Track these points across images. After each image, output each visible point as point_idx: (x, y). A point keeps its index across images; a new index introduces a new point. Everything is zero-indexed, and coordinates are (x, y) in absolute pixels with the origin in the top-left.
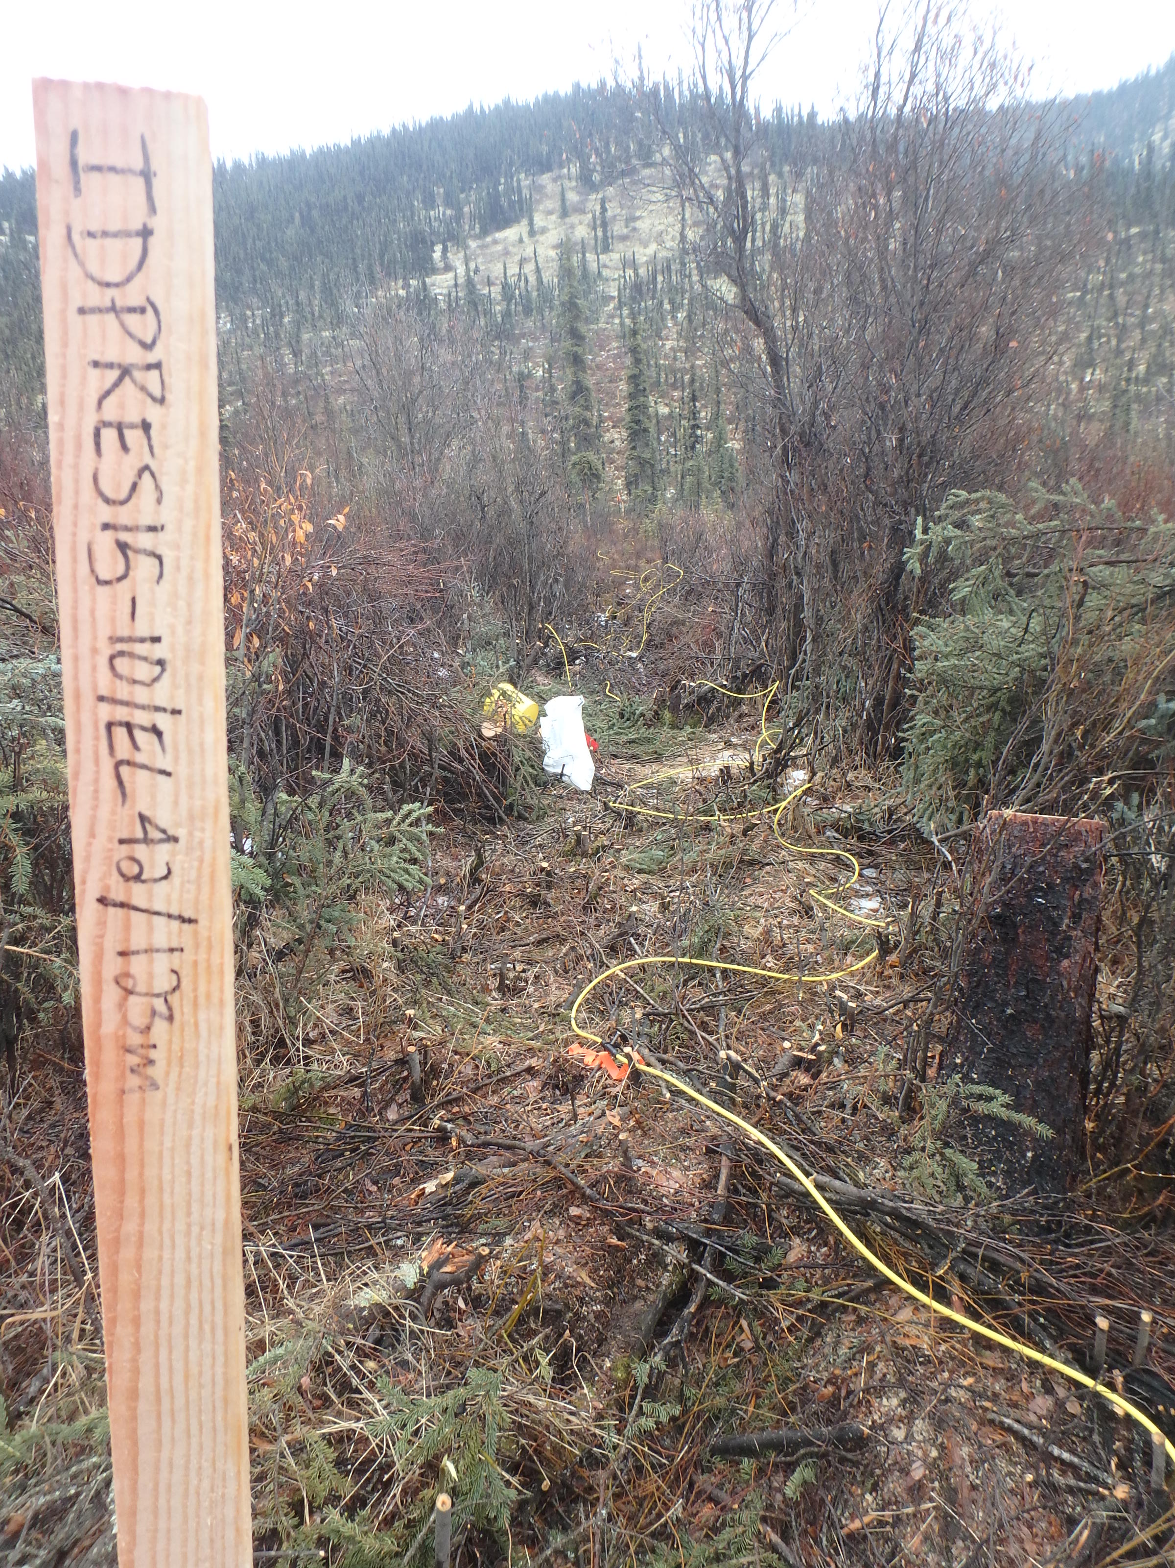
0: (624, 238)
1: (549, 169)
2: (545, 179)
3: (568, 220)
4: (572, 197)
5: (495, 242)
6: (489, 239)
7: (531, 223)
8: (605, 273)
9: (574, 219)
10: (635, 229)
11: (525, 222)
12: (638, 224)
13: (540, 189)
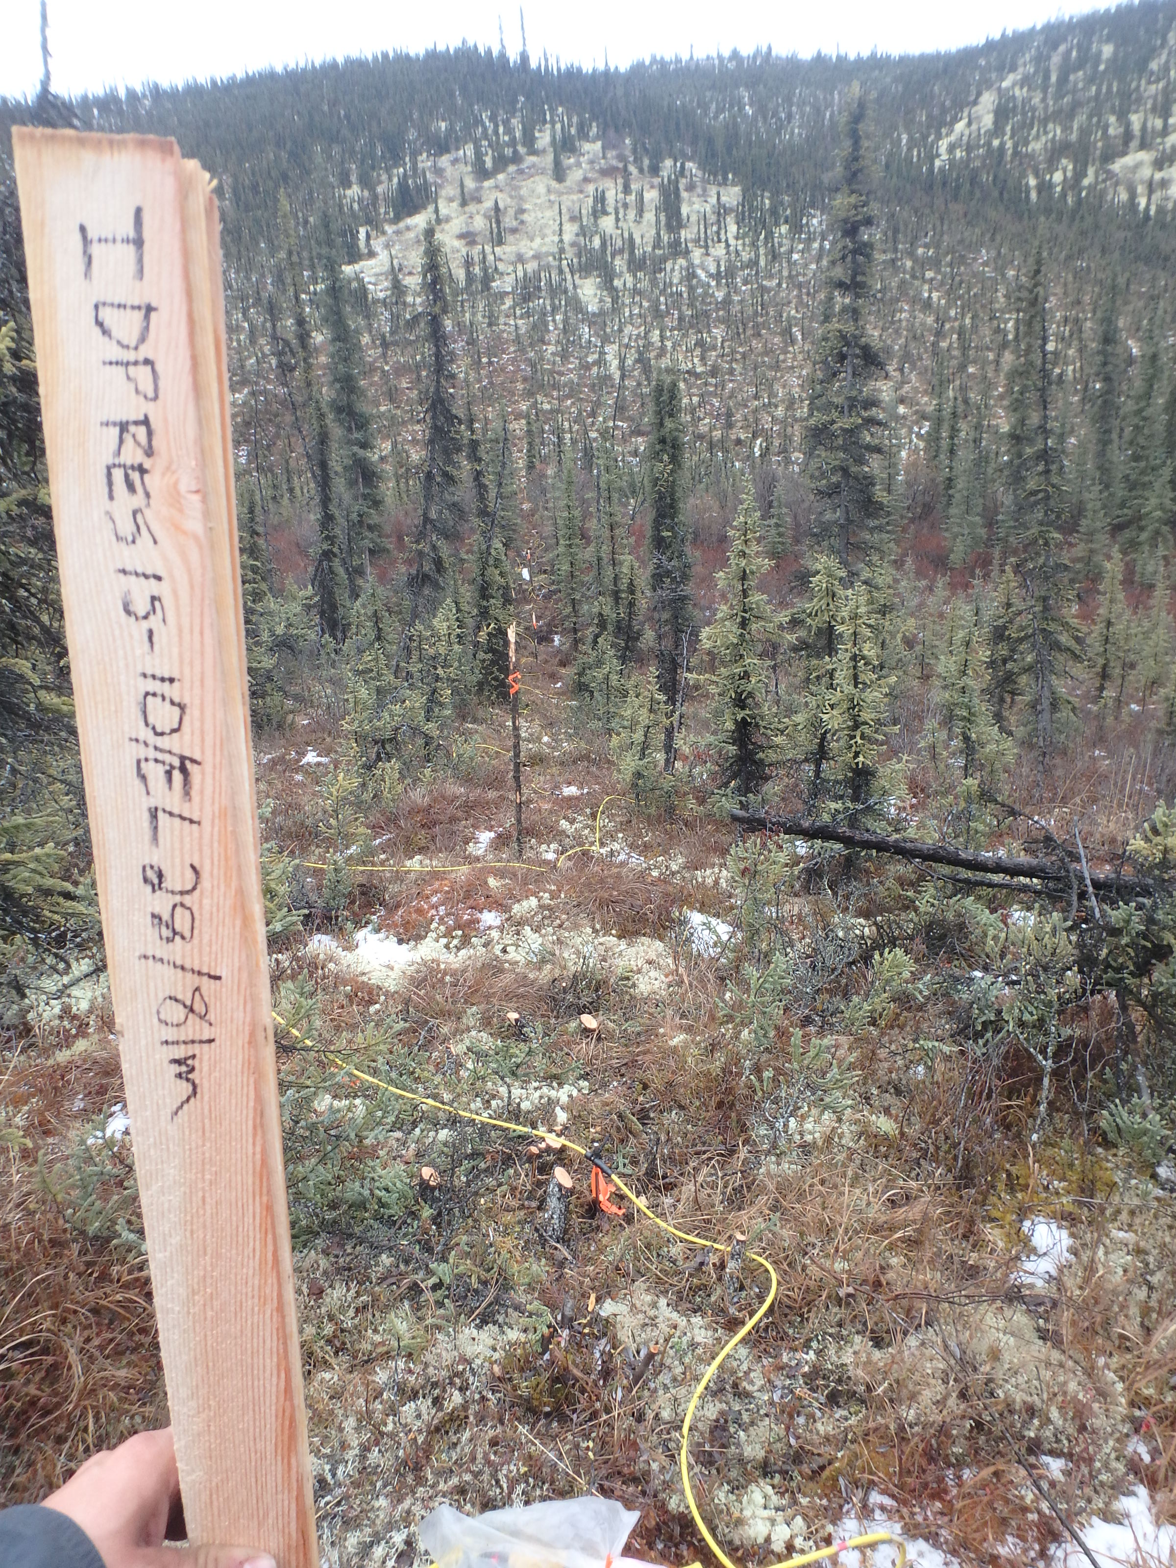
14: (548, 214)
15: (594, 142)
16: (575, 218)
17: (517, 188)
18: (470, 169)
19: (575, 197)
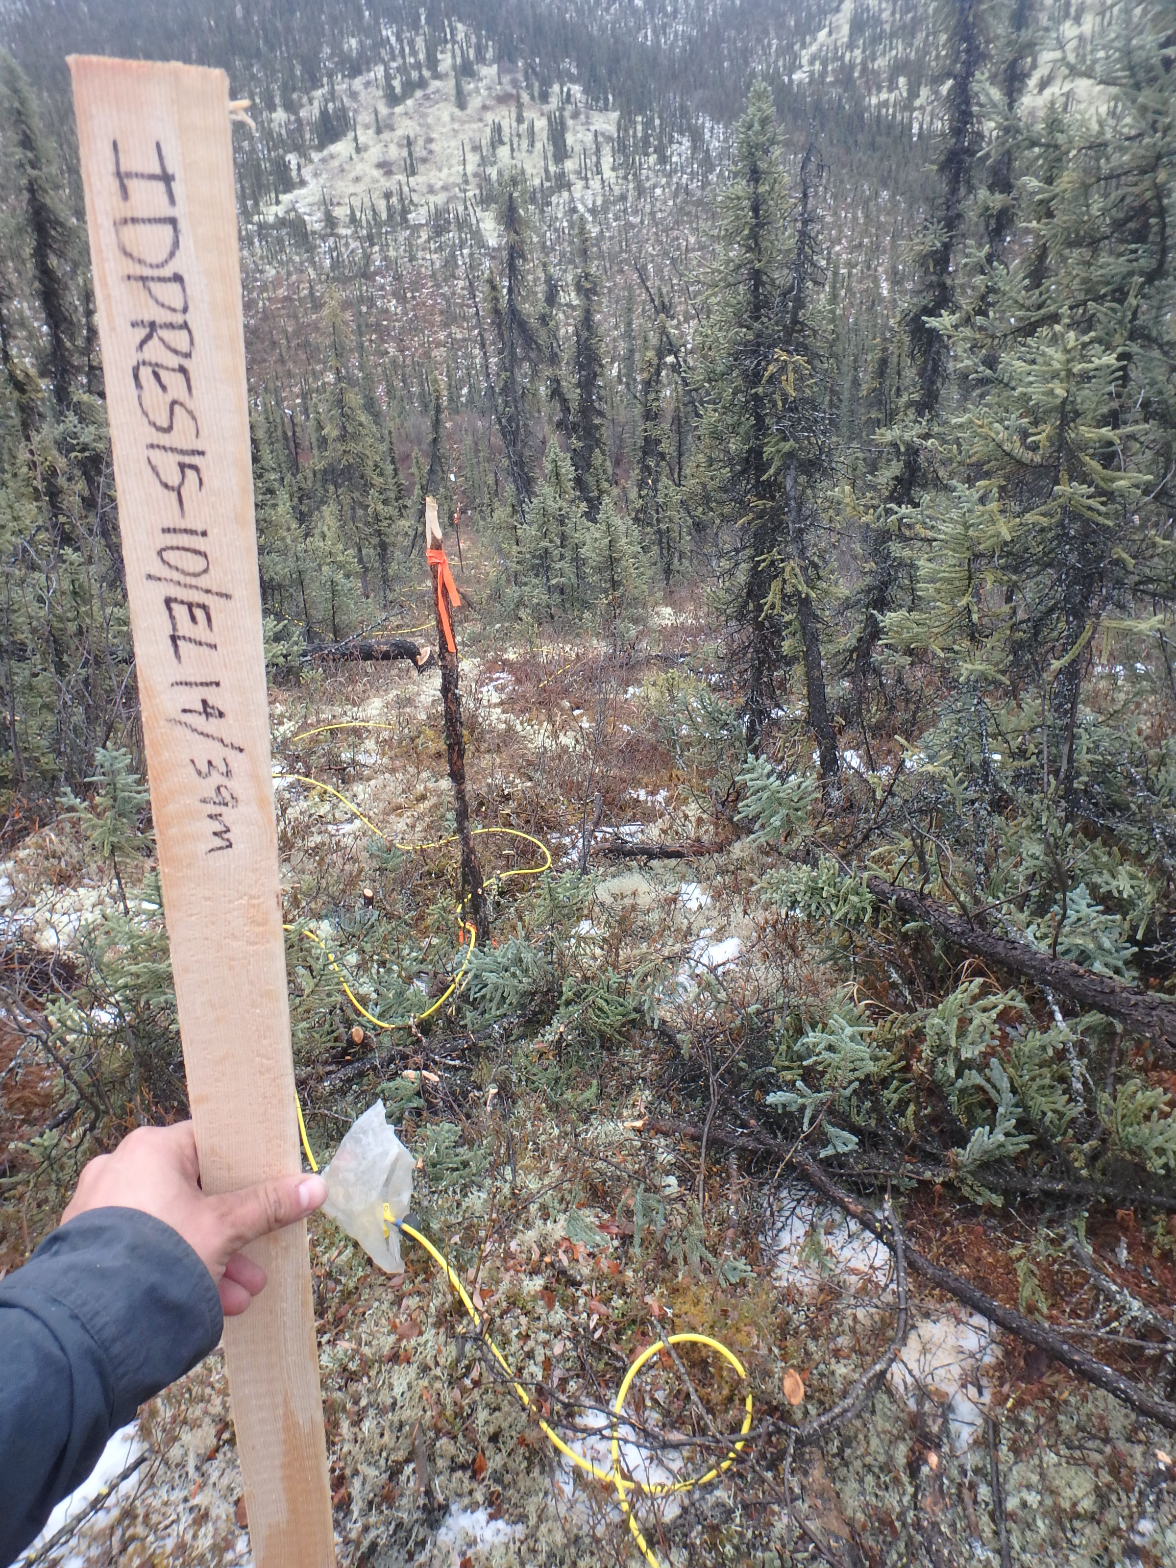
0: (424, 160)
1: (360, 73)
2: (358, 83)
3: (382, 136)
4: (383, 110)
5: (332, 157)
6: (325, 152)
7: (356, 139)
8: (415, 198)
9: (386, 136)
10: (431, 152)
11: (350, 135)
12: (433, 146)
13: (354, 95)
14: (453, 143)
15: (490, 65)
16: (476, 148)
17: (424, 116)
18: (381, 93)
19: (475, 126)
